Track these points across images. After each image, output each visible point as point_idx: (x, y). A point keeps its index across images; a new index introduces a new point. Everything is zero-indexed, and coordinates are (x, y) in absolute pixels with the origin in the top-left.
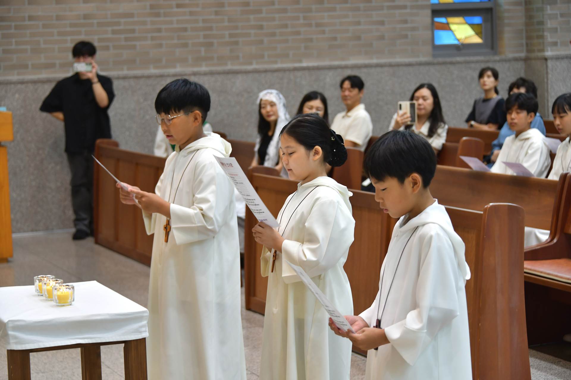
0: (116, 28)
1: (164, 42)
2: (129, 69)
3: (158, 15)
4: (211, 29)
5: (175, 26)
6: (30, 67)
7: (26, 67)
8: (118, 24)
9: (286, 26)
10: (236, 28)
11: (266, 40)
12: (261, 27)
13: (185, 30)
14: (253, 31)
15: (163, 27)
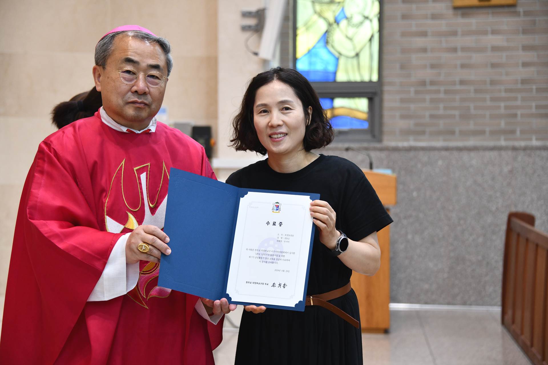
6: (457, 133)
7: (453, 133)
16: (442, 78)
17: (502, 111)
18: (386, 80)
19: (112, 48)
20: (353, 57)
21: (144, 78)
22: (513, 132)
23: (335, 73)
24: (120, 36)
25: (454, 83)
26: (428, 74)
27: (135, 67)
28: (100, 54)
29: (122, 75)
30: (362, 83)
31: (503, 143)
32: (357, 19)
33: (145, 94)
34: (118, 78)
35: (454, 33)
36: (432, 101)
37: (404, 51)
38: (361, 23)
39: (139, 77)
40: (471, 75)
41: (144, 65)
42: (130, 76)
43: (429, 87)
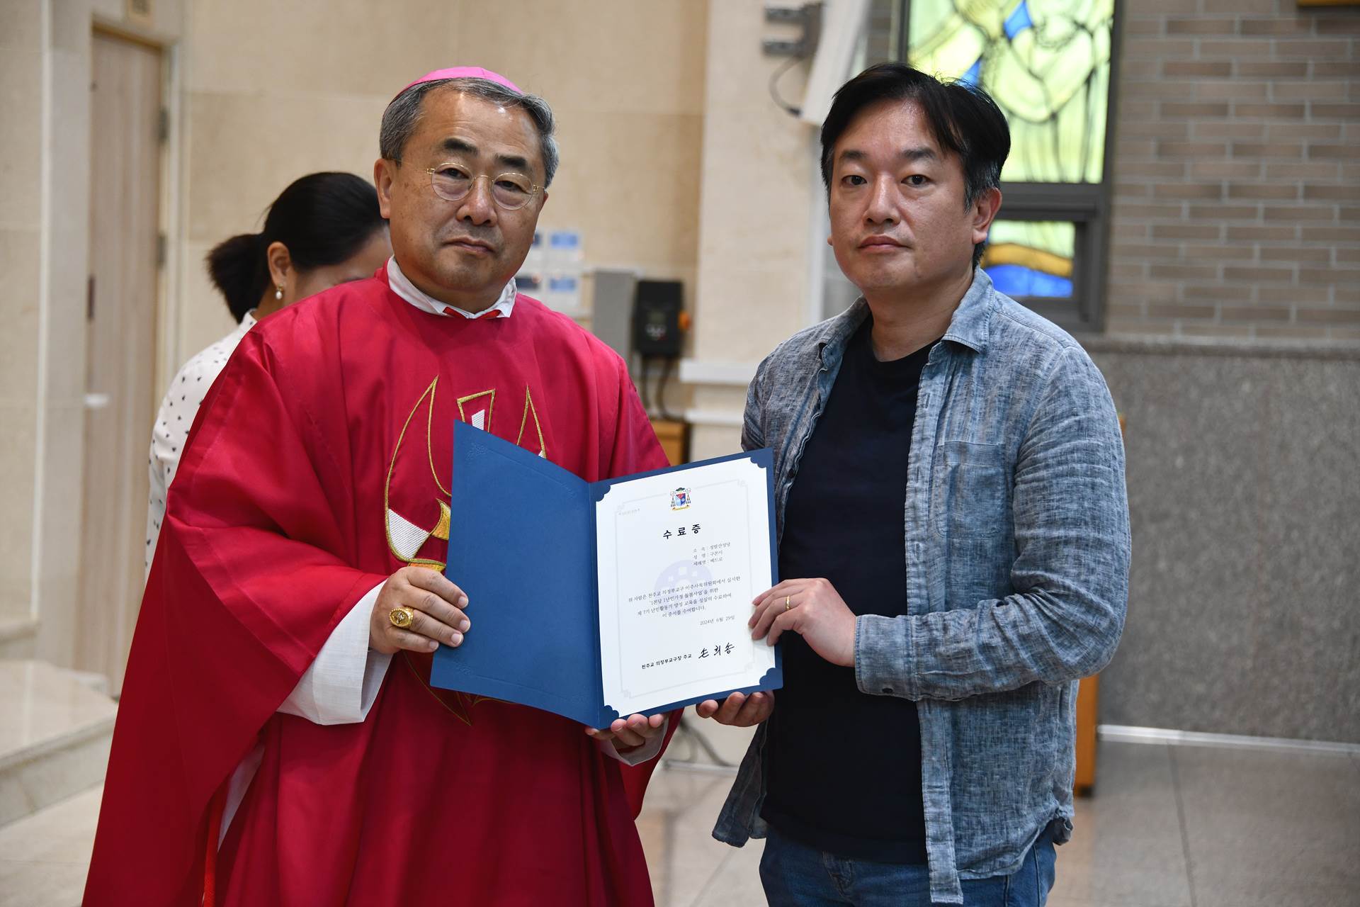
6: (1293, 315)
7: (1282, 315)
16: (1261, 180)
18: (1121, 179)
19: (419, 118)
20: (1043, 123)
21: (488, 187)
24: (438, 90)
25: (1292, 194)
26: (1224, 169)
27: (467, 160)
28: (392, 131)
29: (437, 179)
30: (1063, 185)
32: (1058, 28)
33: (487, 224)
34: (428, 185)
35: (1297, 71)
36: (1233, 234)
37: (1168, 110)
38: (1068, 40)
39: (474, 184)
40: (1333, 175)
41: (487, 156)
42: (455, 182)
43: (1227, 202)
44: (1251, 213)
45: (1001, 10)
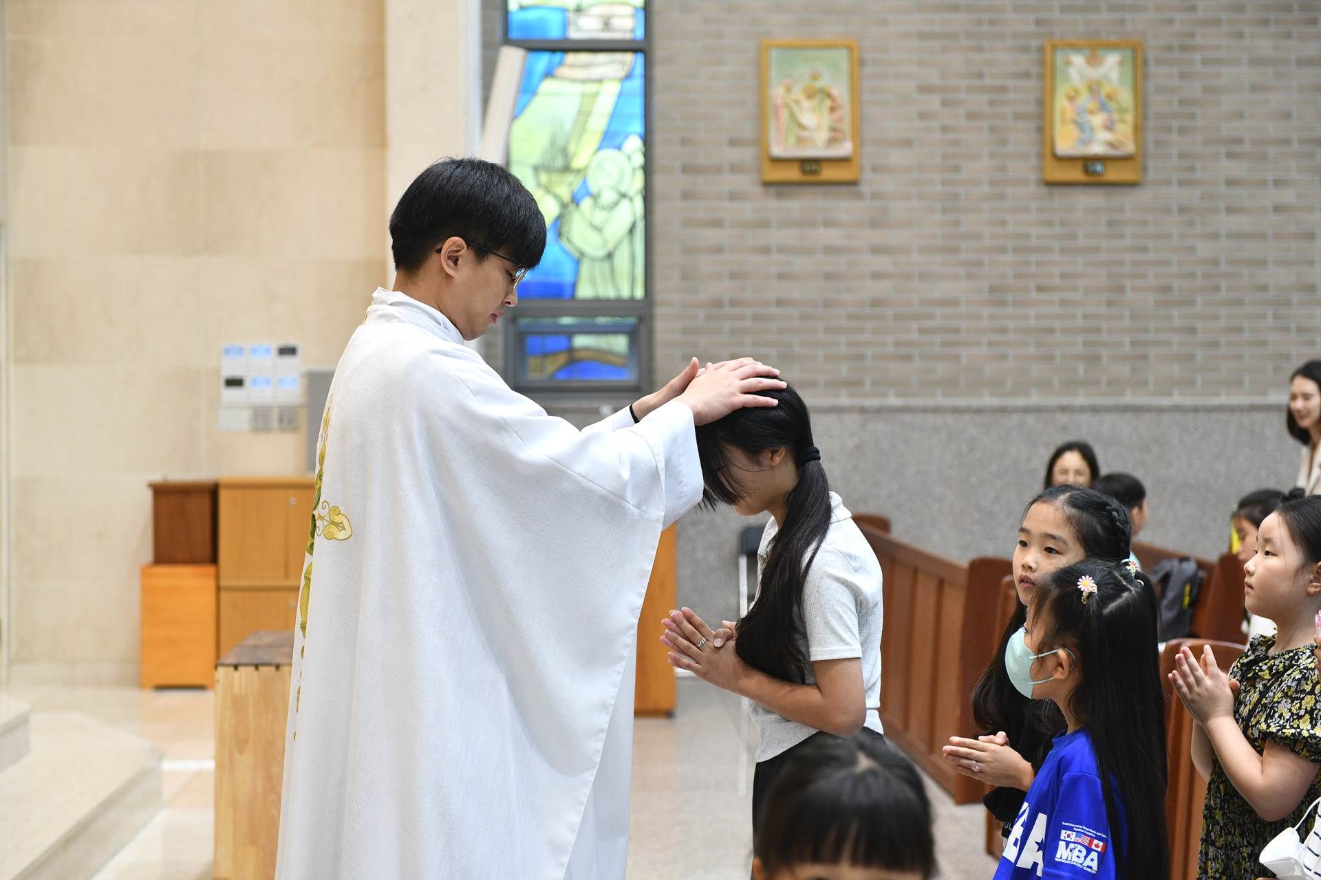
0: (927, 323)
1: (1011, 352)
2: (945, 395)
3: (1002, 303)
4: (1098, 330)
5: (1033, 323)
8: (931, 317)
9: (1240, 330)
10: (1146, 330)
11: (1199, 354)
12: (1192, 331)
13: (1051, 331)
14: (1175, 338)
15: (1011, 324)
16: (748, 295)
17: (843, 350)
18: (660, 296)
20: (602, 259)
22: (859, 383)
23: (574, 286)
25: (766, 304)
26: (724, 288)
30: (619, 300)
31: (845, 401)
32: (608, 197)
35: (765, 224)
36: (734, 332)
37: (687, 250)
38: (616, 204)
40: (794, 291)
43: (728, 310)
44: (742, 317)
45: (571, 184)
